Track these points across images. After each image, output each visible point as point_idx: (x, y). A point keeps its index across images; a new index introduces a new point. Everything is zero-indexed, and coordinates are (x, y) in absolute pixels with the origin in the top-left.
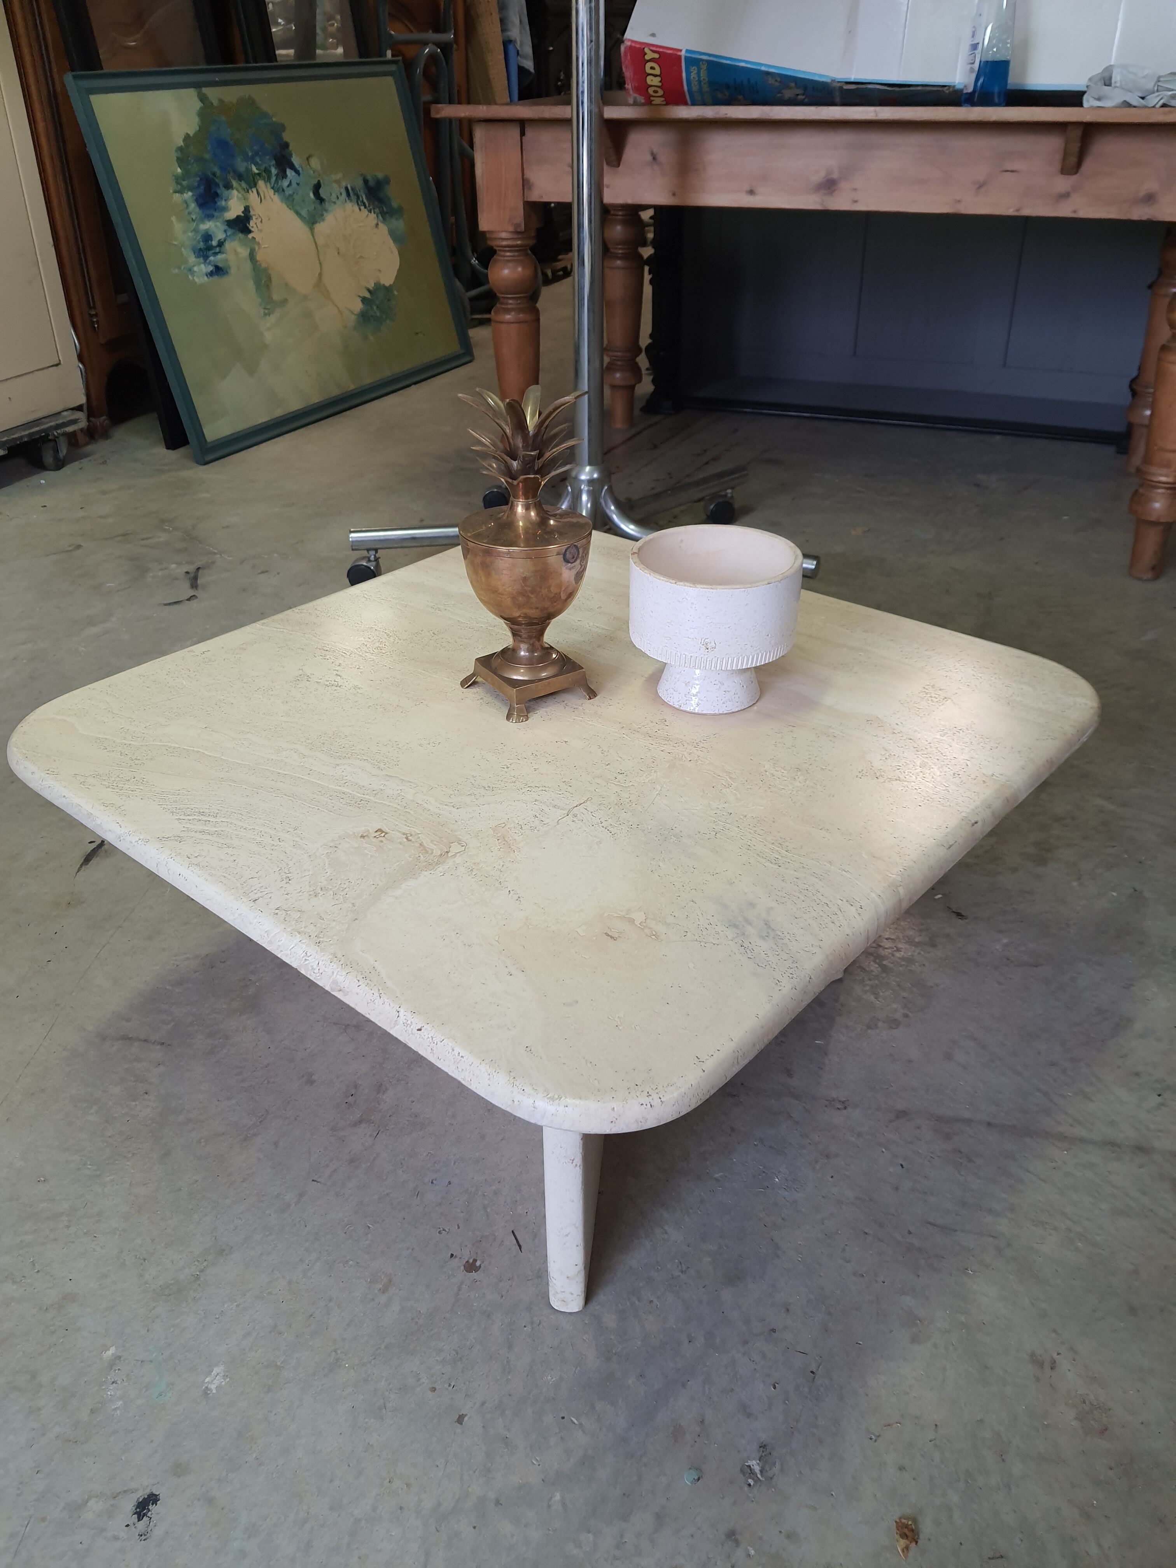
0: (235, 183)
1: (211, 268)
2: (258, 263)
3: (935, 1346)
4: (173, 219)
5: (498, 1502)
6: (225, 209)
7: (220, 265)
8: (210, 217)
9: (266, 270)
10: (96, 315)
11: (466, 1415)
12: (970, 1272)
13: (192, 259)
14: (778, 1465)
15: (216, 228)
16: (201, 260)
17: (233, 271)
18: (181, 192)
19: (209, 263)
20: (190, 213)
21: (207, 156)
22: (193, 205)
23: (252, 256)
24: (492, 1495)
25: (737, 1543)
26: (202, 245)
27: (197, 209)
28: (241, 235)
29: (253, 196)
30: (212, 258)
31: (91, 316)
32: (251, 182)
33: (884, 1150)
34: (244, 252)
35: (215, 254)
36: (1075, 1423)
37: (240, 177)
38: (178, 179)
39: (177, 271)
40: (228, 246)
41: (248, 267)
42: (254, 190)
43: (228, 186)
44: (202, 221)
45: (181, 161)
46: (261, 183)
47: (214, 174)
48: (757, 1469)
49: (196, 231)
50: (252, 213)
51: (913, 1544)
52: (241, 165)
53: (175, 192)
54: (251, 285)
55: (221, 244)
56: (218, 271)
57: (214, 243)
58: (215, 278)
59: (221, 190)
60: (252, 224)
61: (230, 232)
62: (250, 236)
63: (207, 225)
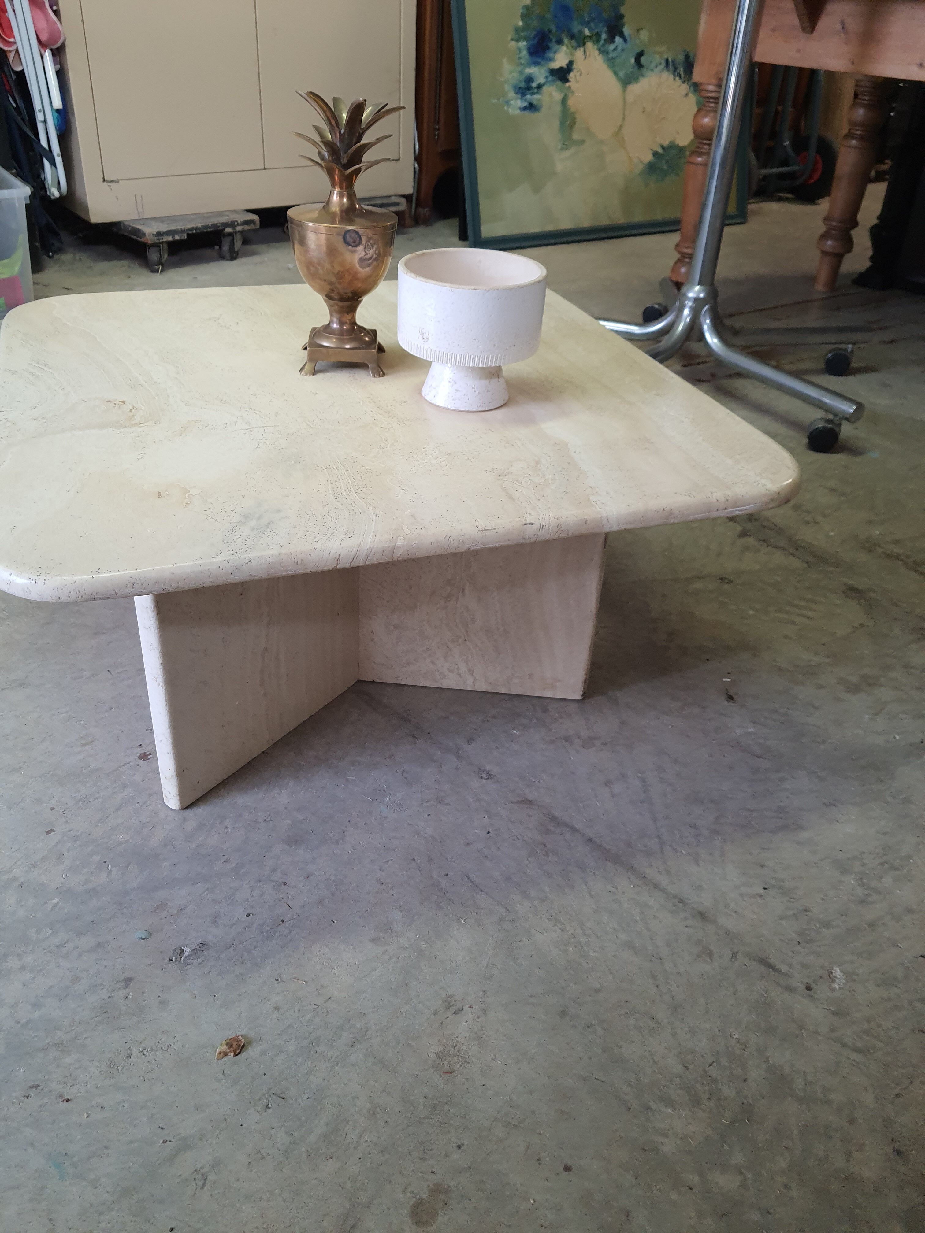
0: (566, 41)
1: (525, 104)
2: (569, 107)
3: (384, 953)
4: (505, 60)
5: (22, 885)
6: (551, 60)
7: (534, 102)
8: (536, 64)
9: (573, 114)
10: (438, 130)
11: (55, 831)
12: (463, 921)
13: (511, 94)
14: (200, 960)
15: (539, 74)
16: (519, 96)
17: (544, 110)
18: (518, 40)
19: (526, 100)
20: (520, 58)
21: (549, 16)
22: (525, 53)
23: (564, 101)
24: (22, 880)
25: (127, 986)
26: (523, 85)
27: (527, 57)
28: (559, 83)
29: (579, 52)
30: (528, 97)
31: (435, 129)
32: (581, 41)
33: (486, 817)
34: (558, 96)
35: (533, 94)
36: (433, 1056)
37: (572, 37)
38: (517, 30)
39: (494, 101)
40: (545, 88)
41: (558, 108)
42: (582, 49)
43: (560, 42)
44: (529, 65)
45: (524, 17)
46: (589, 44)
47: (550, 31)
48: (186, 954)
49: (521, 72)
50: (574, 66)
51: (232, 1054)
52: (576, 27)
53: (512, 39)
54: (556, 123)
55: (540, 87)
56: (531, 107)
57: (534, 85)
58: (527, 113)
59: (553, 45)
60: (571, 76)
61: (551, 78)
62: (567, 85)
63: (532, 70)
